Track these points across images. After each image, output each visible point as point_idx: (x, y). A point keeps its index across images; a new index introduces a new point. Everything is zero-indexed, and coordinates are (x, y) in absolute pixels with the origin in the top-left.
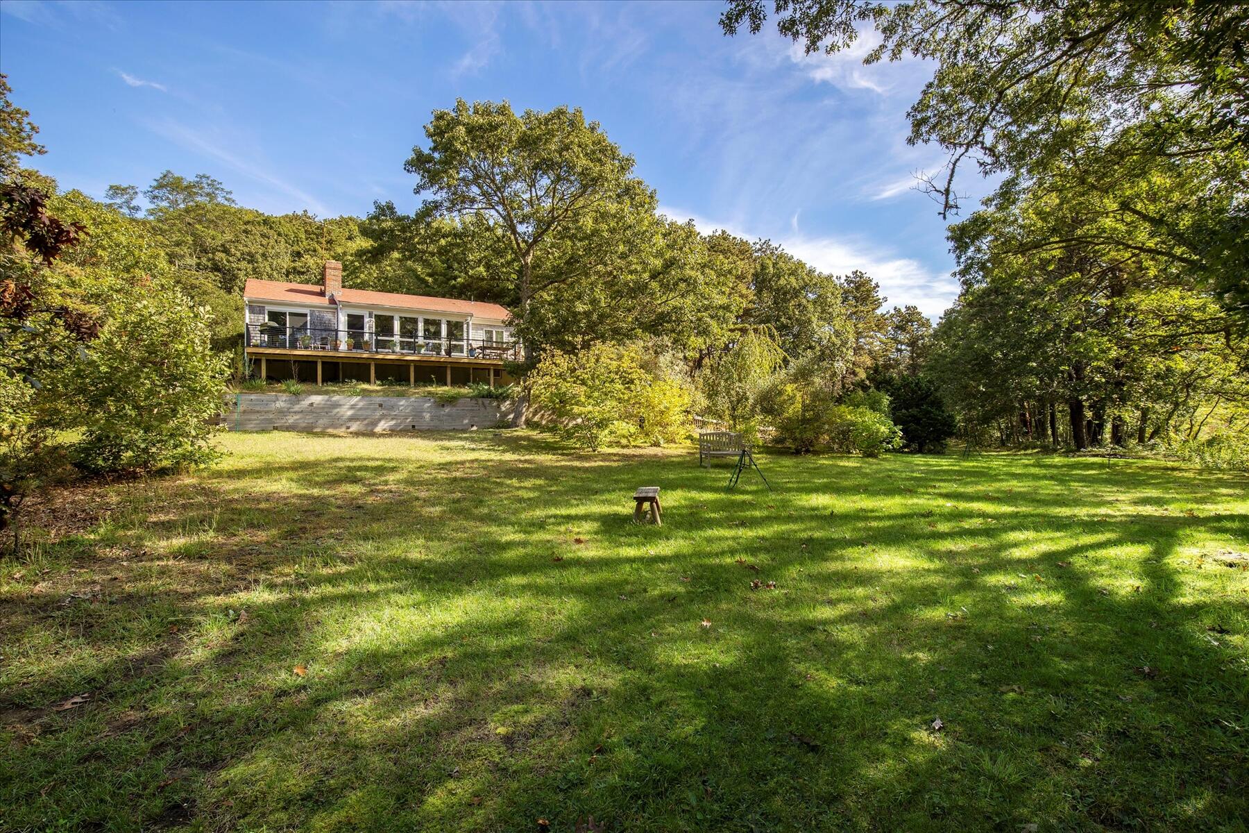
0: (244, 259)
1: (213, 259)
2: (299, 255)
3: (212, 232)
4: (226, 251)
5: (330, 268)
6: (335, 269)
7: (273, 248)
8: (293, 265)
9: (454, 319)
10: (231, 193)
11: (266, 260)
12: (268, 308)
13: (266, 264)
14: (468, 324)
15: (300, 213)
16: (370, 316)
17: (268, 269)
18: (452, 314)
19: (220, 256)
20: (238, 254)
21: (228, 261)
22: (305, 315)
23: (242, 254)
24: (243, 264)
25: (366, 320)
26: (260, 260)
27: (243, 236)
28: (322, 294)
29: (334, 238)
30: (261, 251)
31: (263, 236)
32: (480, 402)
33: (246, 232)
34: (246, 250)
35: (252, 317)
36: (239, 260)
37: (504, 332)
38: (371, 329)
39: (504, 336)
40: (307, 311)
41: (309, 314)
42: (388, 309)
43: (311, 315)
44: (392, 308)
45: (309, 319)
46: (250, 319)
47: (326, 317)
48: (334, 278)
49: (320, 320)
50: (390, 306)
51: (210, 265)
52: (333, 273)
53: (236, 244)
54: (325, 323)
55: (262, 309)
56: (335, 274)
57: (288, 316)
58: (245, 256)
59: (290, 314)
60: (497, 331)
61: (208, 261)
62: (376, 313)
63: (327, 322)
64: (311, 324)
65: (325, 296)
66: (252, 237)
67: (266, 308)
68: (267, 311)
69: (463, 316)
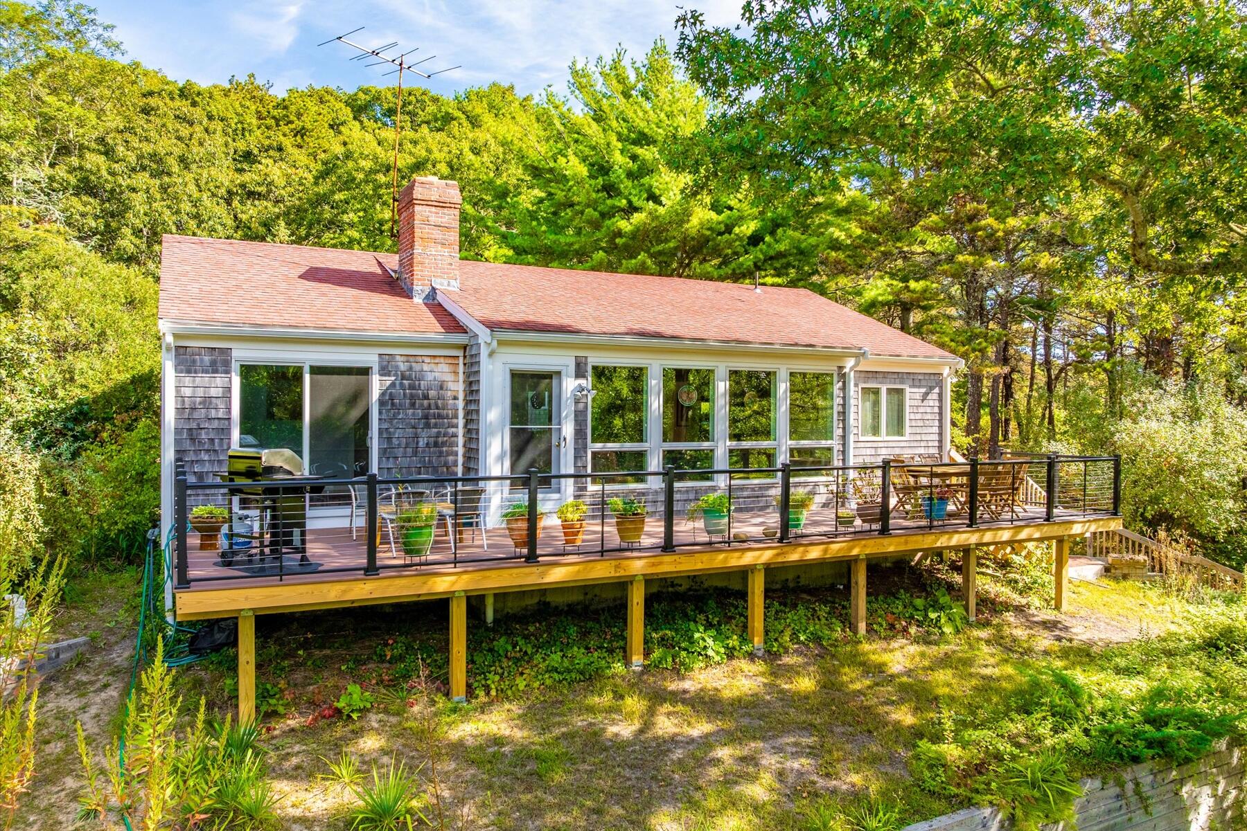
0: (144, 168)
1: (81, 168)
2: (248, 157)
3: (77, 110)
4: (108, 152)
5: (427, 203)
6: (441, 205)
7: (201, 144)
9: (803, 367)
10: (113, 27)
11: (187, 167)
12: (243, 353)
13: (189, 177)
14: (843, 377)
15: (242, 79)
16: (580, 374)
17: (192, 188)
18: (809, 350)
19: (95, 161)
20: (132, 158)
21: (113, 174)
22: (365, 371)
23: (140, 157)
24: (142, 179)
25: (570, 384)
26: (175, 169)
27: (140, 120)
28: (400, 285)
29: (308, 126)
30: (177, 151)
31: (180, 119)
33: (146, 111)
34: (147, 148)
35: (187, 392)
36: (133, 170)
37: (908, 390)
38: (579, 417)
39: (908, 403)
40: (368, 357)
41: (376, 368)
42: (628, 339)
43: (384, 371)
44: (642, 334)
45: (377, 385)
46: (179, 397)
47: (430, 377)
48: (437, 234)
49: (412, 387)
50: (637, 327)
51: (73, 180)
52: (433, 219)
53: (127, 135)
54: (426, 397)
55: (220, 362)
56: (439, 221)
57: (307, 378)
58: (146, 162)
59: (316, 370)
60: (889, 391)
61: (70, 172)
62: (596, 359)
63: (432, 393)
64: (382, 403)
65: (407, 294)
66: (158, 121)
67: (235, 354)
68: (235, 366)
69: (834, 355)
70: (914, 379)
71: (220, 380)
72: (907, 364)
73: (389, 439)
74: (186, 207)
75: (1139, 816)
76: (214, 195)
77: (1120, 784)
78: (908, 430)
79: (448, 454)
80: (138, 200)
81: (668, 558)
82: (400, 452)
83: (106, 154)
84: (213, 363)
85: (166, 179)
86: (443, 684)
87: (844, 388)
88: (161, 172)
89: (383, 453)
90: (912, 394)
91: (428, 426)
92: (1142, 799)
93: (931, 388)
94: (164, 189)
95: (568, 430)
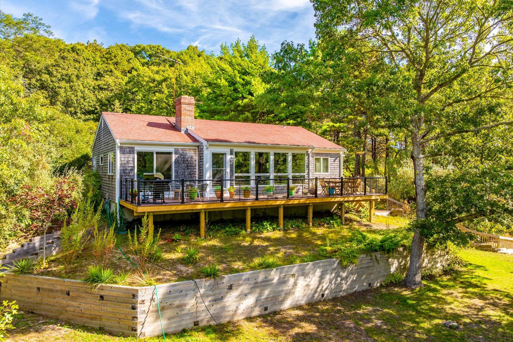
0: (63, 79)
1: (41, 80)
3: (38, 58)
4: (50, 74)
5: (185, 104)
6: (189, 104)
7: (83, 70)
8: (97, 83)
9: (296, 152)
11: (79, 79)
12: (138, 148)
13: (80, 83)
14: (308, 155)
15: (92, 41)
16: (231, 154)
17: (81, 87)
18: (298, 147)
19: (45, 77)
20: (59, 76)
21: (52, 82)
22: (170, 153)
23: (62, 75)
24: (63, 84)
25: (229, 157)
26: (75, 80)
27: (61, 62)
28: (175, 128)
29: (119, 61)
30: (75, 73)
31: (76, 61)
32: (374, 257)
33: (63, 58)
34: (64, 72)
35: (123, 159)
36: (60, 80)
37: (329, 159)
38: (231, 166)
39: (329, 162)
40: (171, 149)
41: (174, 152)
42: (246, 144)
43: (176, 153)
44: (249, 142)
45: (174, 157)
46: (121, 161)
47: (188, 155)
48: (188, 113)
49: (183, 158)
50: (247, 140)
51: (38, 85)
52: (187, 108)
53: (57, 68)
54: (187, 161)
55: (131, 151)
56: (189, 109)
57: (155, 155)
58: (64, 77)
59: (157, 153)
60: (324, 159)
61: (37, 81)
62: (236, 150)
63: (189, 159)
64: (175, 162)
65: (179, 130)
66: (68, 62)
67: (136, 148)
68: (136, 152)
69: (306, 148)
70: (331, 155)
71: (131, 156)
72: (329, 151)
73: (177, 173)
74: (79, 94)
75: (376, 264)
76: (89, 89)
77: (371, 256)
78: (329, 171)
79: (194, 177)
80: (62, 91)
81: (257, 202)
82: (180, 176)
83: (49, 74)
84: (130, 151)
85: (72, 84)
86: (198, 235)
87: (308, 158)
88: (69, 81)
89: (176, 176)
90: (331, 160)
91: (188, 169)
92: (377, 261)
93: (337, 158)
94: (71, 87)
95: (228, 170)
